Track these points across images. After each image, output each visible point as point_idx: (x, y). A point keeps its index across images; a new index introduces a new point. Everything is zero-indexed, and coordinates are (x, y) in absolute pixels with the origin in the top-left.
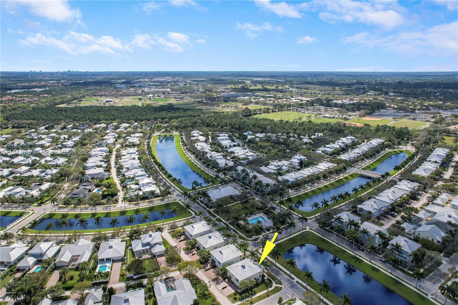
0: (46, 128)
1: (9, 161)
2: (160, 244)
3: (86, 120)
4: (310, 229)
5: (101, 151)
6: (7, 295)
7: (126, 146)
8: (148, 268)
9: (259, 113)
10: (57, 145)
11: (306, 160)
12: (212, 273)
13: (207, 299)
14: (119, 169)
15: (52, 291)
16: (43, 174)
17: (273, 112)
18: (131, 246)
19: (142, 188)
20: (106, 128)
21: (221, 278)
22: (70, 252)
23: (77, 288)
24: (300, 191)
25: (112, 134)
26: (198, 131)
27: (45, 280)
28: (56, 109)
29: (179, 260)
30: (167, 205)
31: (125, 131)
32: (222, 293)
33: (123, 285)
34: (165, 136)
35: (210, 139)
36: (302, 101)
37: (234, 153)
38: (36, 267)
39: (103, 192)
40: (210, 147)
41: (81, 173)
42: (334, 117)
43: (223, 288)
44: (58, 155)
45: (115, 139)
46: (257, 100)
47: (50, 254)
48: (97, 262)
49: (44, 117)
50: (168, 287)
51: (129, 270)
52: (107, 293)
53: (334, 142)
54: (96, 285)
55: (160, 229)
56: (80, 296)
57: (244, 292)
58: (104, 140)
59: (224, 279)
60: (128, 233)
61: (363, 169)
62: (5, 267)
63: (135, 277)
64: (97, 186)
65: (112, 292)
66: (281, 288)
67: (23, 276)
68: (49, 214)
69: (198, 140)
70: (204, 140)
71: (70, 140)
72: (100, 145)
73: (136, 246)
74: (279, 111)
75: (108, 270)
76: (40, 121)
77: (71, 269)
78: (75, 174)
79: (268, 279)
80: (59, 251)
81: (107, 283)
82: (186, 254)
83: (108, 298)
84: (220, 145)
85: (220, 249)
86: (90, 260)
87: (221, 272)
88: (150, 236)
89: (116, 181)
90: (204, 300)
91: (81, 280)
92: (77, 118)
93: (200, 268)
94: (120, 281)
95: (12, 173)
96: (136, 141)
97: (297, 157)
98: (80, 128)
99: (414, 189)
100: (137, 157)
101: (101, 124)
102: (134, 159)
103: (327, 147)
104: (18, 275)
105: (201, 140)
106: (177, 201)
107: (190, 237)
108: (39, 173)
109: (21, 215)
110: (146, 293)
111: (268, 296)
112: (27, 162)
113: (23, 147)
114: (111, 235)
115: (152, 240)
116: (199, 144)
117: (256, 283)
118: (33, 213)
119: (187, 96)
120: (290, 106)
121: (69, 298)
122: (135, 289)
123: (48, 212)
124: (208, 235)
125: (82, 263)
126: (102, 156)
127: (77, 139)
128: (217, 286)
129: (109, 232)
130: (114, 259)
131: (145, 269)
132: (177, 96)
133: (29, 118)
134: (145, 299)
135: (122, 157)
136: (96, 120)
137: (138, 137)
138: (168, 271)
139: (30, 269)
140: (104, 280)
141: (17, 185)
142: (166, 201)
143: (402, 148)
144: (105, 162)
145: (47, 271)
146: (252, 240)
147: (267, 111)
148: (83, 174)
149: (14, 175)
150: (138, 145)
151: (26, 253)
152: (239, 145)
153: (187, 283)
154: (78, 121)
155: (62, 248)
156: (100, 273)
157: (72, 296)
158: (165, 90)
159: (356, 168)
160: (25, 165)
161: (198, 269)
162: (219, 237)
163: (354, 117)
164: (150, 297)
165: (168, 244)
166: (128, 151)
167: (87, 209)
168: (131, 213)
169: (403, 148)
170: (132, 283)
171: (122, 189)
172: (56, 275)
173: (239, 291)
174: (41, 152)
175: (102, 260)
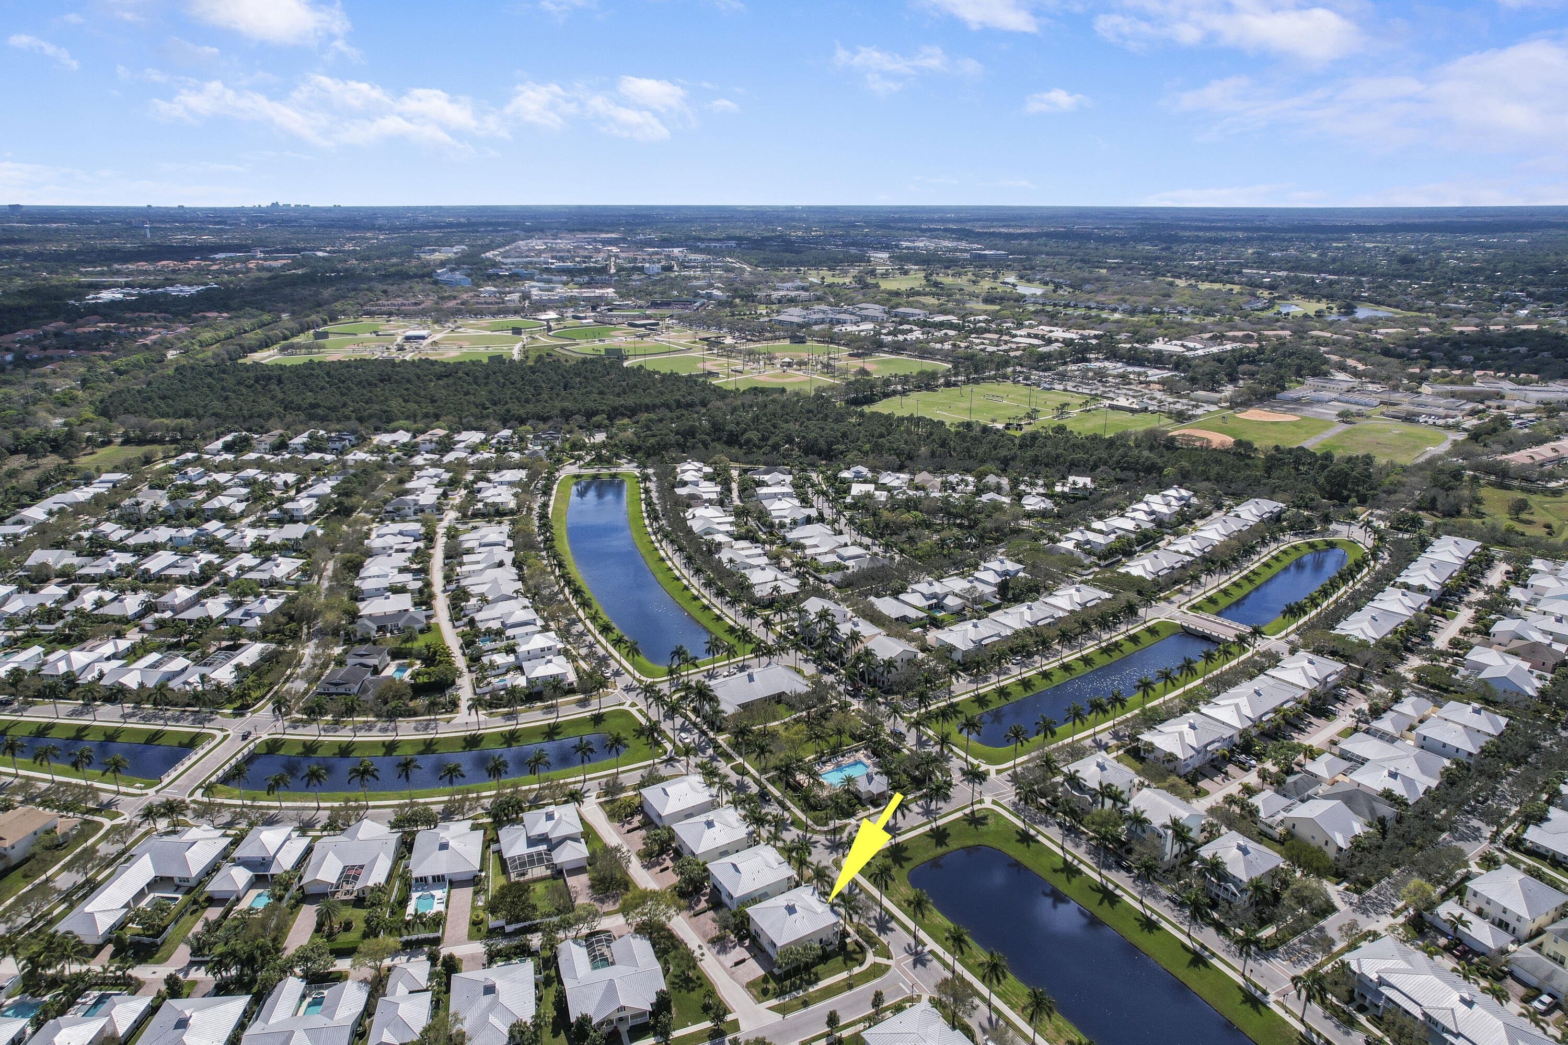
0: (228, 448)
1: (135, 565)
2: (575, 839)
3: (348, 418)
4: (994, 802)
5: (401, 533)
6: (192, 964)
7: (475, 515)
8: (544, 906)
9: (899, 388)
10: (266, 509)
11: (1021, 574)
12: (709, 922)
13: (693, 989)
14: (458, 597)
15: (303, 957)
16: (237, 614)
17: (948, 384)
18: (498, 841)
19: (525, 665)
20: (411, 450)
21: (732, 937)
22: (339, 855)
23: (366, 955)
24: (985, 680)
25: (432, 471)
26: (698, 465)
27: (282, 930)
28: (251, 374)
29: (626, 884)
30: (598, 719)
31: (471, 460)
32: (732, 975)
33: (478, 948)
34: (595, 477)
35: (735, 494)
36: (1050, 341)
37: (803, 547)
38: (254, 893)
39: (414, 676)
40: (731, 523)
41: (346, 612)
42: (1145, 410)
43: (737, 964)
44: (274, 548)
45: (440, 491)
46: (901, 337)
47: (286, 861)
48: (409, 884)
49: (217, 405)
50: (595, 957)
51: (492, 908)
52: (439, 968)
53: (1122, 509)
54: (411, 948)
55: (575, 797)
56: (373, 972)
57: (788, 975)
58: (407, 492)
59: (741, 940)
60: (487, 803)
61: (1194, 608)
62: (176, 891)
63: (509, 929)
64: (396, 655)
65: (451, 966)
66: (888, 967)
67: (225, 916)
68: (266, 743)
69: (694, 500)
70: (714, 496)
71: (304, 494)
72: (397, 515)
73: (512, 844)
74: (968, 382)
75: (438, 907)
76: (205, 421)
77: (346, 903)
78: (331, 617)
79: (857, 943)
80: (309, 850)
81: (437, 941)
82: (644, 867)
83: (444, 979)
84: (762, 516)
85: (733, 858)
86: (390, 877)
87: (732, 920)
88: (550, 817)
89: (452, 639)
90: (684, 991)
91: (371, 932)
92: (320, 411)
93: (680, 909)
94: (471, 938)
95: (148, 608)
96: (505, 497)
97: (995, 565)
98: (331, 445)
99: (1324, 682)
100: (509, 557)
101: (394, 431)
102: (501, 564)
103: (1094, 531)
104: (213, 913)
105: (705, 496)
106: (626, 707)
107: (657, 820)
108: (225, 609)
109: (192, 743)
110: (537, 971)
111: (850, 987)
112: (186, 572)
113: (168, 519)
114: (440, 807)
115: (554, 828)
116: (700, 511)
117: (820, 952)
118: (226, 737)
119: (671, 317)
120: (1005, 362)
121: (346, 978)
122: (509, 959)
123: (265, 737)
124: (702, 818)
125: (372, 889)
126: (403, 551)
127: (325, 488)
128: (722, 957)
129: (436, 801)
130: (454, 879)
131: (534, 908)
132: (639, 317)
133: (171, 411)
134: (537, 986)
135: (466, 558)
136: (380, 419)
137: (511, 484)
138: (596, 915)
139: (238, 900)
140: (431, 935)
141: (171, 647)
142: (594, 707)
143: (1336, 532)
144: (416, 572)
145: (284, 904)
146: (825, 833)
147: (926, 382)
148: (354, 616)
149: (157, 615)
150: (512, 512)
151: (225, 855)
152: (821, 519)
153: (642, 948)
154: (323, 419)
155: (317, 845)
156: (417, 916)
157: (353, 973)
158: (598, 292)
159: (1171, 602)
160: (182, 581)
161: (672, 911)
162: (736, 824)
163: (1213, 408)
164: (547, 982)
165: (598, 838)
166: (483, 537)
167: (369, 727)
168: (495, 741)
169: (1341, 531)
170: (502, 944)
171: (469, 667)
172: (307, 916)
173: (776, 971)
174: (220, 535)
175: (422, 881)
